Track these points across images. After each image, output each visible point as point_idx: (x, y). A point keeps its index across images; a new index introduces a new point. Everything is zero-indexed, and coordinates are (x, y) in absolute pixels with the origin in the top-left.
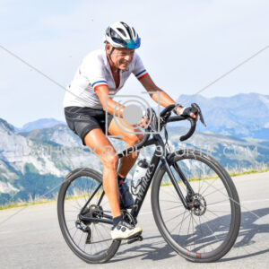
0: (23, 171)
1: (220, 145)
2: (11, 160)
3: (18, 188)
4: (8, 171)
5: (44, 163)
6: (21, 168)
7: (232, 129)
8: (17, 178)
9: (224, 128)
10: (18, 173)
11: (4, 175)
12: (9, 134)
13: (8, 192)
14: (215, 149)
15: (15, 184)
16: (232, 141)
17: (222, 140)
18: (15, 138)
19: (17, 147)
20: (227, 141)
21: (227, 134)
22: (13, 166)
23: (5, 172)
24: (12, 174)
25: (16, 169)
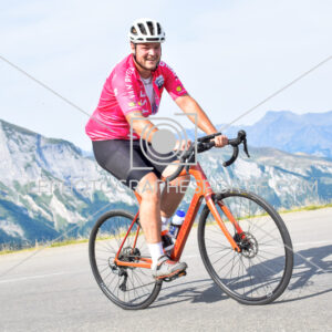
0: (92, 199)
1: (313, 168)
2: (79, 187)
3: (86, 217)
4: (75, 199)
5: (114, 190)
6: (89, 194)
7: (328, 150)
8: (86, 206)
9: (317, 148)
10: (86, 201)
11: (72, 203)
12: (76, 158)
13: (76, 222)
14: (308, 172)
15: (83, 213)
16: (327, 164)
17: (316, 162)
18: (82, 163)
19: (85, 173)
20: (323, 163)
21: (321, 155)
22: (82, 193)
23: (73, 200)
24: (80, 202)
25: (85, 197)
